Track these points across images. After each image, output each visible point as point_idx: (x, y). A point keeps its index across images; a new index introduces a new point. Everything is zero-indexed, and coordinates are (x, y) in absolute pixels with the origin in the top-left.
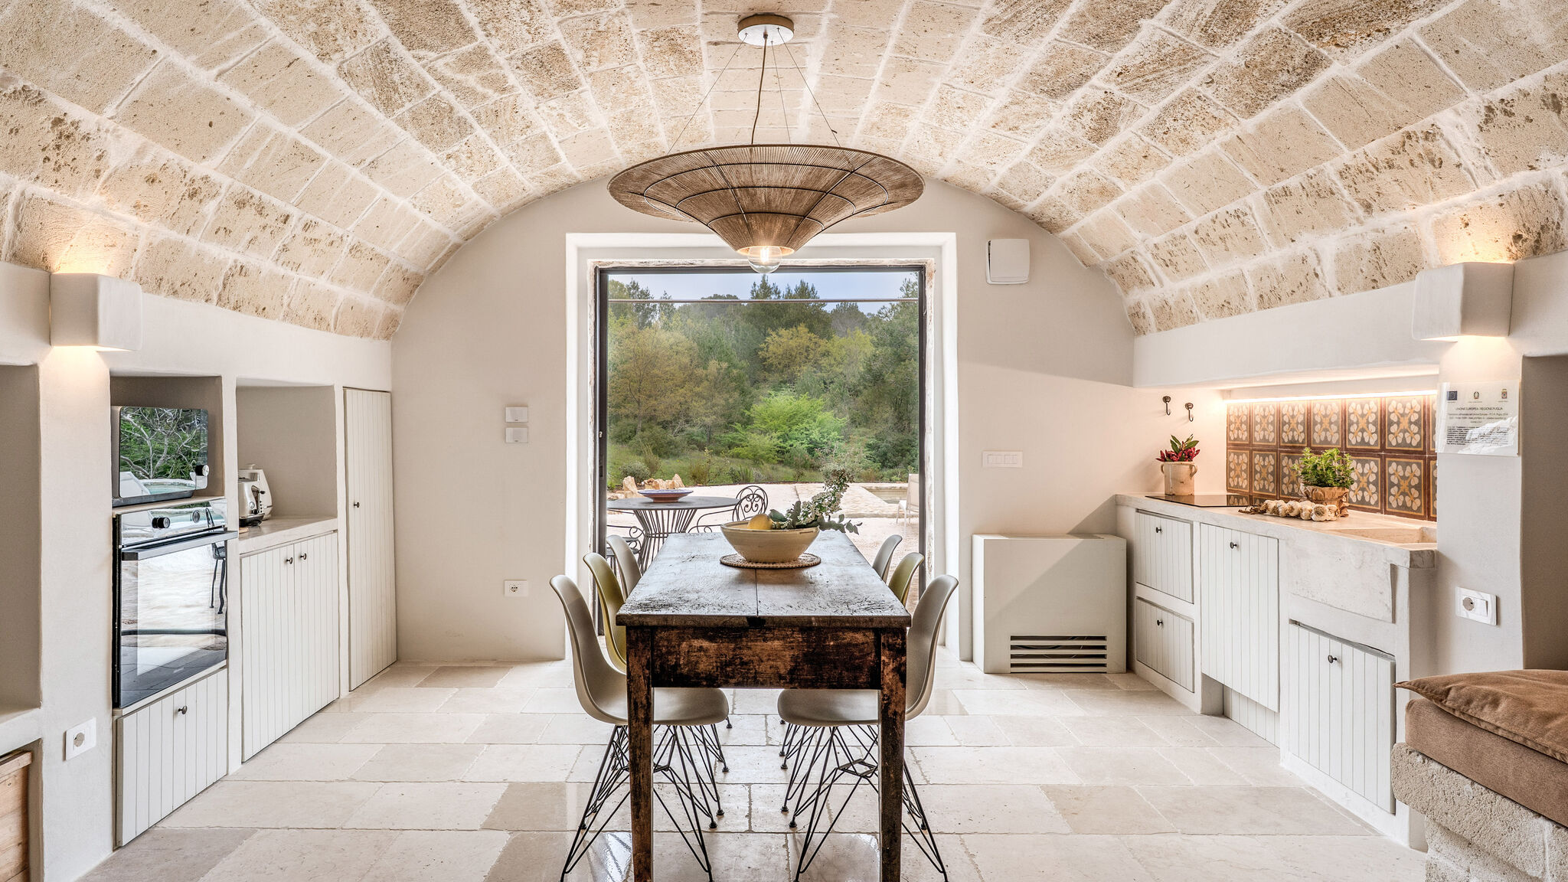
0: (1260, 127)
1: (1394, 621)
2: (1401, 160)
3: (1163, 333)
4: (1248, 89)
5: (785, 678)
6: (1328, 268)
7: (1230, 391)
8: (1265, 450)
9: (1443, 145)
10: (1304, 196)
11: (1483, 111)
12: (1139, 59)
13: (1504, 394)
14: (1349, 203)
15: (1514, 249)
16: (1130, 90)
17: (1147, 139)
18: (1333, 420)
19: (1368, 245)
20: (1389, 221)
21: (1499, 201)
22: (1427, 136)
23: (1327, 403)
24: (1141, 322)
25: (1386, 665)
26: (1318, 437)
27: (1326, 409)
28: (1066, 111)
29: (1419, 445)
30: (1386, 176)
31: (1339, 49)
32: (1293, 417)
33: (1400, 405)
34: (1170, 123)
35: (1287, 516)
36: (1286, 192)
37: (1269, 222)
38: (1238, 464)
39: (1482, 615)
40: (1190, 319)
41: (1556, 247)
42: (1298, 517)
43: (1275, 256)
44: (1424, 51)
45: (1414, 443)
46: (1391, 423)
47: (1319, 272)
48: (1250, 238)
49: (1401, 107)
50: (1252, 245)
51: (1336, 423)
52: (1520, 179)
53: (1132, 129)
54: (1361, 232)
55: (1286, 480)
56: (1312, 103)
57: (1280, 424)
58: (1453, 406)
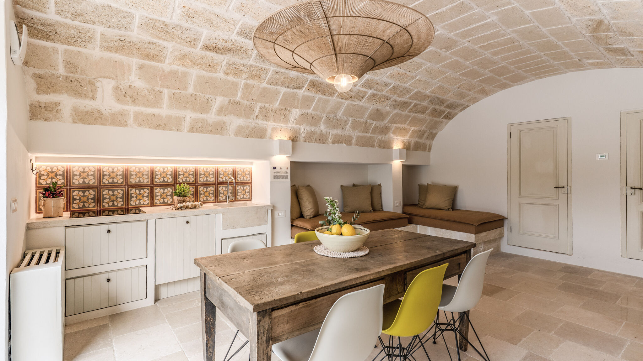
1: (267, 224)
2: (280, 112)
4: (280, 80)
6: (232, 128)
8: (84, 188)
9: (290, 114)
10: (244, 107)
11: (303, 113)
13: (287, 168)
14: (255, 114)
15: (288, 139)
18: (144, 173)
19: (252, 126)
20: (261, 123)
21: (291, 129)
22: (289, 111)
25: (264, 236)
26: (133, 181)
27: (139, 169)
30: (272, 114)
31: (307, 90)
33: (184, 169)
37: (222, 107)
39: (282, 215)
43: (212, 117)
48: (206, 108)
51: (147, 175)
52: (296, 126)
54: (251, 122)
58: (275, 170)
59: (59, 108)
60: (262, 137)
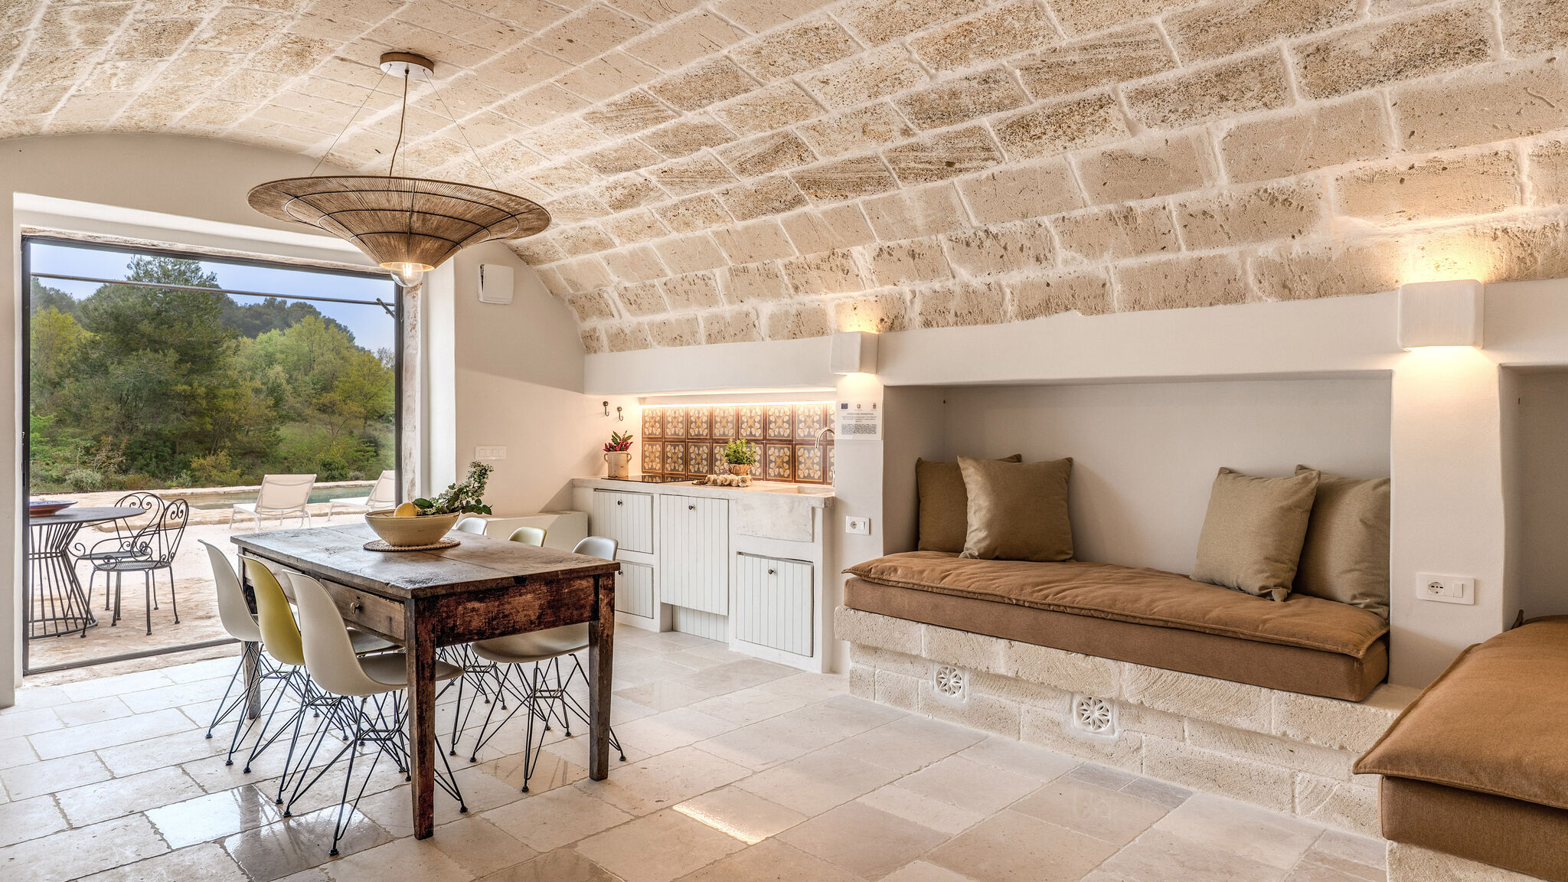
0: (746, 228)
1: (813, 541)
2: (825, 266)
3: (616, 353)
4: (750, 205)
5: (534, 623)
6: (764, 323)
7: (644, 398)
8: (675, 442)
9: (852, 263)
10: (758, 275)
11: (878, 250)
12: (686, 167)
13: (875, 406)
14: (786, 285)
15: (880, 326)
16: (665, 183)
17: (657, 216)
18: (729, 420)
19: (794, 312)
20: (809, 300)
21: (876, 299)
22: (844, 256)
23: (725, 408)
24: (594, 344)
25: (807, 568)
26: (718, 432)
27: (724, 412)
28: (604, 183)
29: (789, 436)
30: (814, 273)
31: (816, 198)
32: (698, 418)
33: (776, 411)
34: (682, 210)
35: (722, 485)
36: (745, 270)
37: (727, 287)
38: (652, 452)
39: (862, 528)
40: (644, 345)
41: (901, 328)
42: (730, 485)
43: (726, 309)
44: (861, 213)
45: (786, 435)
46: (770, 422)
47: (757, 324)
48: (709, 295)
49: (839, 238)
50: (710, 299)
51: (732, 422)
52: (887, 289)
53: (649, 207)
54: (790, 303)
55: (693, 462)
56: (787, 224)
57: (688, 422)
58: (845, 412)
59: (597, 335)
60: (821, 332)
